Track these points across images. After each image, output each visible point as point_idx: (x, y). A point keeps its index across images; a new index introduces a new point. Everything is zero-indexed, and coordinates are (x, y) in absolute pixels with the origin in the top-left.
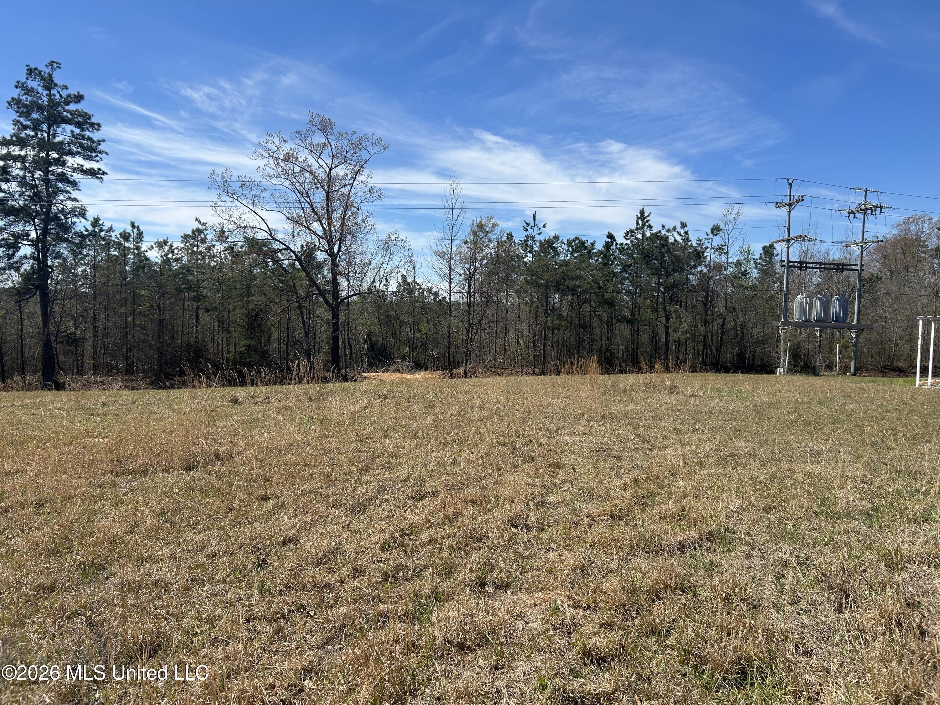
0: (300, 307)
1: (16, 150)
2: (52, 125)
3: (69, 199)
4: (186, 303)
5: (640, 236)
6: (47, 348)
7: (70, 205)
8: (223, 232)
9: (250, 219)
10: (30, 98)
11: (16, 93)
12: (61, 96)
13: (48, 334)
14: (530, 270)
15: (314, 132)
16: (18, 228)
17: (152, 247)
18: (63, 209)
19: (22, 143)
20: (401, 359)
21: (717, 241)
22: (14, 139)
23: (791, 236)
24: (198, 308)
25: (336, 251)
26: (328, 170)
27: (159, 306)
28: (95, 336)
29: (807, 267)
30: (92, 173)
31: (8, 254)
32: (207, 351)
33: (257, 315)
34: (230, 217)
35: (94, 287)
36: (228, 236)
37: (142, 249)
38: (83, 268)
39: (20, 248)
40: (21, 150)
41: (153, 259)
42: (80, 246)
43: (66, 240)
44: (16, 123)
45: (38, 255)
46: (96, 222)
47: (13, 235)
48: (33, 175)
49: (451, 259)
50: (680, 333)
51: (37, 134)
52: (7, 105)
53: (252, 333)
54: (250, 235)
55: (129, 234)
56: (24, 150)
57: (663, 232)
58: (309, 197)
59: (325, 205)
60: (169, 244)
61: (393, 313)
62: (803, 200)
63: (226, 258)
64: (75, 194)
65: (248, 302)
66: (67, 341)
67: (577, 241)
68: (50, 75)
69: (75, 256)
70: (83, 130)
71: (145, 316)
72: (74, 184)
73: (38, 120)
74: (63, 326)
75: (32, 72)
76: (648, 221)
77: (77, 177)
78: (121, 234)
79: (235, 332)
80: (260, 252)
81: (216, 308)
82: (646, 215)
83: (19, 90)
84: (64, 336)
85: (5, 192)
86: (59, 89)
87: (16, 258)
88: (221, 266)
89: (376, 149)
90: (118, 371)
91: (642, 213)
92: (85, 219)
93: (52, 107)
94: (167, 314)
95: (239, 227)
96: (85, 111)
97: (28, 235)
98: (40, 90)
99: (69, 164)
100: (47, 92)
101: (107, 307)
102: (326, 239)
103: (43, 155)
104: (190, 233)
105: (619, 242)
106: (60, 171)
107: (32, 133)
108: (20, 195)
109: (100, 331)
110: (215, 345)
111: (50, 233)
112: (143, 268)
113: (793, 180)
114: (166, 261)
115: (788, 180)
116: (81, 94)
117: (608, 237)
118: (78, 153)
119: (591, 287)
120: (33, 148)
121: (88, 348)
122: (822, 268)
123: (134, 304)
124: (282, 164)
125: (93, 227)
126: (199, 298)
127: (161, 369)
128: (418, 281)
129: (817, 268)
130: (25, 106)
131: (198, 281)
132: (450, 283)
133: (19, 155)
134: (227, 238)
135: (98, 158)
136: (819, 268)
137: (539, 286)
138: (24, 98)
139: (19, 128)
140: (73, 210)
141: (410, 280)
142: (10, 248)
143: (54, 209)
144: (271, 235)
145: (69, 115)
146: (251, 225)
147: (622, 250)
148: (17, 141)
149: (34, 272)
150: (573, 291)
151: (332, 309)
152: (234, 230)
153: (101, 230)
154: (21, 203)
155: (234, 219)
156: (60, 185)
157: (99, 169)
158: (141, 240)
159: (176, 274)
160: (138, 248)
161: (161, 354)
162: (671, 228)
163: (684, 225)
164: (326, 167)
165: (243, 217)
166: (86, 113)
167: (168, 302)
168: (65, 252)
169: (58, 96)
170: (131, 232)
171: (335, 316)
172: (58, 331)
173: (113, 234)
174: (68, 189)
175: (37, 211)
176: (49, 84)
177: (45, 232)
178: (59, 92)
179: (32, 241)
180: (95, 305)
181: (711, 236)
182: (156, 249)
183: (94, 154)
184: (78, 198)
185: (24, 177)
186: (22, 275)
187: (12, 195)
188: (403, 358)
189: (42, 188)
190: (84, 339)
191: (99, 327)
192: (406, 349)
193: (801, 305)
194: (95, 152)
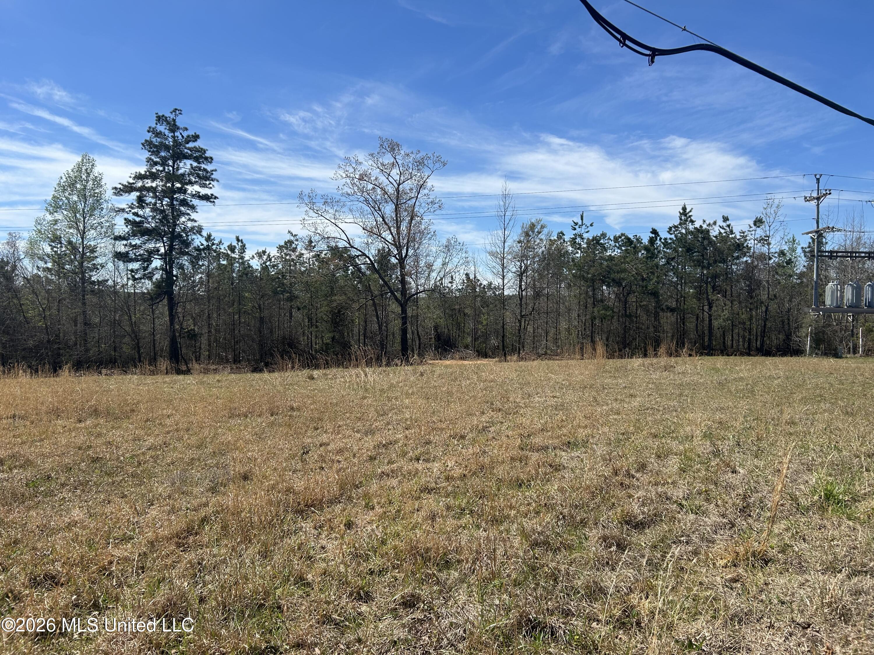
0: (374, 304)
1: (149, 183)
2: (177, 161)
3: (189, 220)
4: (282, 303)
5: (684, 231)
6: (173, 341)
7: (190, 224)
8: (311, 242)
9: (332, 231)
10: (159, 140)
11: (148, 136)
12: (183, 136)
13: (174, 331)
14: (577, 265)
15: (384, 153)
16: (151, 246)
17: (253, 256)
18: (184, 228)
19: (153, 176)
20: (465, 348)
21: (759, 232)
22: (148, 173)
23: (820, 227)
24: (291, 306)
25: (404, 255)
26: (396, 186)
27: (259, 306)
28: (210, 332)
29: (837, 257)
30: (206, 198)
31: (144, 267)
32: (299, 342)
33: (339, 311)
34: (316, 229)
35: (208, 291)
36: (315, 245)
37: (245, 259)
38: (200, 275)
39: (152, 261)
40: (152, 182)
41: (255, 267)
42: (198, 258)
43: (187, 254)
44: (149, 160)
45: (166, 266)
46: (209, 238)
47: (147, 251)
48: (162, 202)
49: (504, 258)
50: (721, 320)
51: (164, 169)
52: (142, 146)
53: (335, 327)
54: (333, 244)
55: (235, 247)
56: (155, 182)
57: (705, 226)
58: (380, 210)
59: (394, 216)
60: (267, 254)
61: (457, 307)
62: (830, 194)
63: (314, 264)
64: (194, 216)
65: (331, 301)
66: (188, 336)
67: (623, 238)
68: (174, 120)
69: (193, 267)
70: (199, 163)
71: (249, 314)
72: (193, 207)
73: (165, 157)
74: (185, 324)
75: (160, 119)
76: (690, 216)
77: (195, 202)
78: (228, 247)
79: (323, 326)
80: (341, 257)
81: (305, 306)
82: (688, 211)
83: (151, 134)
84: (186, 332)
85: (141, 217)
86: (181, 131)
87: (150, 270)
88: (310, 270)
89: (437, 165)
90: (227, 361)
91: (684, 209)
92: (201, 235)
93: (176, 147)
94: (266, 312)
95: (324, 238)
96: (201, 147)
97: (158, 251)
98: (167, 132)
99: (189, 192)
100: (172, 134)
101: (219, 308)
102: (395, 245)
103: (169, 185)
104: (283, 244)
105: (663, 237)
106: (182, 197)
107: (161, 168)
108: (152, 219)
109: (213, 328)
110: (306, 338)
111: (175, 248)
112: (247, 274)
113: (821, 175)
114: (265, 268)
115: (815, 176)
116: (197, 134)
117: (652, 232)
118: (196, 182)
119: (636, 279)
120: (162, 180)
121: (204, 340)
122: (853, 257)
123: (240, 304)
124: (358, 183)
125: (207, 241)
126: (292, 298)
127: (261, 358)
128: (479, 277)
129: (848, 257)
130: (156, 146)
131: (291, 284)
132: (503, 279)
133: (152, 187)
134: (314, 247)
135: (211, 186)
136: (851, 257)
137: (586, 280)
138: (154, 140)
139: (151, 164)
140: (193, 228)
141: (472, 277)
142: (145, 262)
143: (178, 229)
144: (349, 243)
145: (189, 152)
146: (333, 236)
147: (666, 244)
148: (150, 176)
149: (163, 281)
150: (618, 283)
151: (401, 305)
152: (319, 241)
153: (213, 244)
154: (153, 225)
155: (319, 231)
156: (182, 209)
157: (212, 195)
158: (244, 252)
159: (273, 279)
160: (242, 258)
161: (261, 345)
162: (712, 222)
163: (725, 219)
164: (395, 183)
165: (327, 229)
166: (202, 149)
167: (266, 302)
168: (187, 263)
169: (180, 137)
170: (236, 245)
171: (404, 311)
172: (181, 328)
173: (222, 247)
174: (188, 211)
175: (165, 231)
176: (173, 127)
177: (171, 248)
178: (181, 134)
179: (161, 255)
180: (209, 306)
181: (754, 228)
182: (257, 258)
183: (208, 182)
184: (196, 219)
185: (155, 204)
186: (154, 283)
187: (146, 219)
188: (467, 347)
189: (169, 212)
190: (201, 334)
191: (212, 324)
192: (469, 339)
193: (832, 292)
194: (209, 180)
